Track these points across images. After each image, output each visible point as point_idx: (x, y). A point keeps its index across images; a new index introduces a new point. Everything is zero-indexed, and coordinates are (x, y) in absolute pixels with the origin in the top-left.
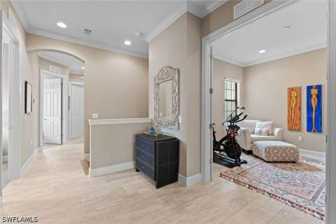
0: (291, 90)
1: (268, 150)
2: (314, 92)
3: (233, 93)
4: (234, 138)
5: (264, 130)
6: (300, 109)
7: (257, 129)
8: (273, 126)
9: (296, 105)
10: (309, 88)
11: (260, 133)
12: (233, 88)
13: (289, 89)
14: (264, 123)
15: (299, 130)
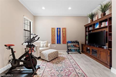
0: (52, 29)
1: (49, 55)
2: (59, 30)
3: (29, 27)
4: (31, 54)
5: (45, 45)
6: (55, 36)
7: (41, 45)
8: (48, 43)
9: (54, 34)
10: (57, 28)
11: (43, 47)
12: (29, 24)
13: (52, 28)
14: (44, 42)
15: (55, 44)
